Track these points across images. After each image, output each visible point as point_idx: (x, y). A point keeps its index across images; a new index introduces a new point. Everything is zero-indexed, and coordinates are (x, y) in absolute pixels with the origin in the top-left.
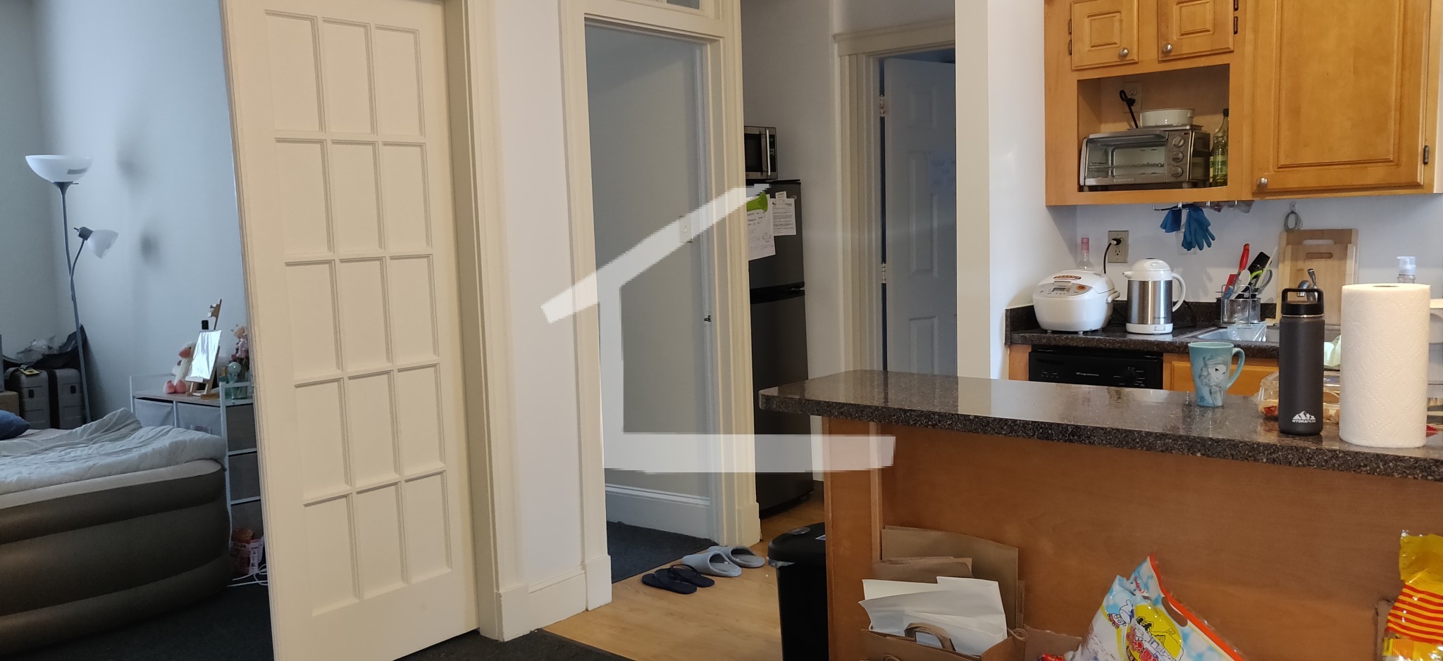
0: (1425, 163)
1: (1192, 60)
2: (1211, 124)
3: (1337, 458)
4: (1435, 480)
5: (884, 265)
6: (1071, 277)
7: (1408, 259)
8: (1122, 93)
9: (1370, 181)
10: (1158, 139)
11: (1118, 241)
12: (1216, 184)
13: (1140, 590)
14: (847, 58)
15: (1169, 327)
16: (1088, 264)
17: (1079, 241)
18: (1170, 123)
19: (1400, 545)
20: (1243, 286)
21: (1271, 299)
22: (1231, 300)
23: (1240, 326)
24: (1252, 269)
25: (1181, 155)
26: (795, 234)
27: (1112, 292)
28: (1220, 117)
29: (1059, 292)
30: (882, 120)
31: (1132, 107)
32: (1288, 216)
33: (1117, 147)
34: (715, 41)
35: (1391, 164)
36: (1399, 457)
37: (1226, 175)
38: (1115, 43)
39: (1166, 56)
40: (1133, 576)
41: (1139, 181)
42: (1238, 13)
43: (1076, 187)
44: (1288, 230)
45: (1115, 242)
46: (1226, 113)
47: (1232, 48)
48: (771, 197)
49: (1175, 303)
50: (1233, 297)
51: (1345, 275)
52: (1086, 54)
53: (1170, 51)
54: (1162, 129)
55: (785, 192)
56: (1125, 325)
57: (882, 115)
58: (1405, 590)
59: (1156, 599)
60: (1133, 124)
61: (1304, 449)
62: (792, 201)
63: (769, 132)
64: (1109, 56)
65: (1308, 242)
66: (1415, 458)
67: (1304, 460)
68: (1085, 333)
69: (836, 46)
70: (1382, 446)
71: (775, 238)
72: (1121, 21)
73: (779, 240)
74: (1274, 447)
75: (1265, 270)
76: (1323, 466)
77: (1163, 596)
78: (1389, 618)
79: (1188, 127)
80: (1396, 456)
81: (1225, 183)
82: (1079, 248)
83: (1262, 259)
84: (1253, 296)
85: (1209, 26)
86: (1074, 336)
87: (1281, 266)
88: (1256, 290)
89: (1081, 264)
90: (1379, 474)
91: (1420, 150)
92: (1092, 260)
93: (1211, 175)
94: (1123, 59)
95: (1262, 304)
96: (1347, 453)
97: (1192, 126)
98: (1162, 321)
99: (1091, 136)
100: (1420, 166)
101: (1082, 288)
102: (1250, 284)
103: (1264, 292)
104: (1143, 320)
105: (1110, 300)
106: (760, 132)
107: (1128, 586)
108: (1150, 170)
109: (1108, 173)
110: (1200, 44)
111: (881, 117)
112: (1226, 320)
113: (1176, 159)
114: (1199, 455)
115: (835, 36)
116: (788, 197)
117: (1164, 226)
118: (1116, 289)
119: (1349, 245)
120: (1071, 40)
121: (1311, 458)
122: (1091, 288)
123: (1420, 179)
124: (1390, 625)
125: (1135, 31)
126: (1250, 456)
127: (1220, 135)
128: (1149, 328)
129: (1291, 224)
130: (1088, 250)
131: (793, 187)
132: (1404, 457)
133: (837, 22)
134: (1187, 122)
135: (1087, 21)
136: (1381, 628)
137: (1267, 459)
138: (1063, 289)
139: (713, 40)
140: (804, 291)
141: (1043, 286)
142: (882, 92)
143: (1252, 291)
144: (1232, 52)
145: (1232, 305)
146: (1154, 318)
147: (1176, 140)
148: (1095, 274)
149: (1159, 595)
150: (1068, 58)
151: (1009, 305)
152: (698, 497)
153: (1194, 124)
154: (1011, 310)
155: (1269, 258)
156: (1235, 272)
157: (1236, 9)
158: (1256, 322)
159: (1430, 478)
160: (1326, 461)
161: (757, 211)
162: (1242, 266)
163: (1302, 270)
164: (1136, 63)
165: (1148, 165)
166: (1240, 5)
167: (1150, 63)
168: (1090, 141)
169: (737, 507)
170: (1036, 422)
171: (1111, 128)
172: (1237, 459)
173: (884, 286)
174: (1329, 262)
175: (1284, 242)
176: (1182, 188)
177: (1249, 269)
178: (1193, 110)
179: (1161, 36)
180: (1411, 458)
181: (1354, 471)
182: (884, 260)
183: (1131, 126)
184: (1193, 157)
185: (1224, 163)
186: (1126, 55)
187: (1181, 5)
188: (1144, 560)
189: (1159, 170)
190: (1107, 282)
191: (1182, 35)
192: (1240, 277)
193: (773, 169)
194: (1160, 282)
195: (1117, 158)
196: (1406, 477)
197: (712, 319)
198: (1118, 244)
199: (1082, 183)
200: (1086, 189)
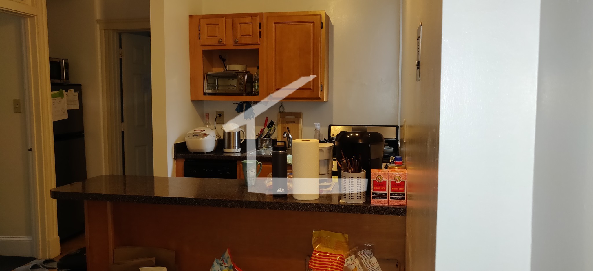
0: (321, 91)
1: (245, 46)
2: (253, 71)
3: (291, 205)
4: (322, 212)
5: (122, 123)
6: (201, 130)
7: (317, 124)
8: (220, 56)
9: (305, 96)
10: (234, 75)
11: (220, 115)
12: (255, 94)
13: (224, 264)
14: (103, 31)
15: (239, 150)
16: (209, 124)
17: (205, 115)
18: (239, 70)
19: (312, 235)
20: (266, 133)
21: (275, 138)
22: (262, 139)
23: (265, 148)
24: (269, 127)
25: (242, 83)
26: (79, 109)
27: (218, 136)
28: (256, 68)
29: (196, 137)
30: (121, 60)
31: (225, 62)
32: (280, 107)
33: (218, 78)
34: (32, 17)
35: (311, 90)
36: (311, 204)
37: (259, 91)
38: (217, 36)
39: (236, 43)
40: (222, 258)
41: (227, 92)
42: (261, 30)
43: (203, 93)
44: (280, 112)
45: (219, 116)
46: (258, 67)
47: (259, 43)
48: (65, 92)
49: (242, 140)
50: (262, 137)
51: (299, 129)
52: (205, 39)
53: (237, 41)
54: (236, 72)
55: (73, 90)
56: (223, 150)
57: (121, 58)
58: (314, 252)
59: (230, 267)
60: (225, 69)
61: (281, 203)
62: (77, 94)
63: (64, 61)
64: (214, 41)
65: (287, 117)
66: (316, 204)
67: (281, 207)
68: (207, 153)
69: (98, 25)
70: (306, 200)
71: (68, 110)
72: (219, 28)
73: (69, 112)
74: (271, 203)
75: (273, 127)
76: (287, 209)
77: (232, 265)
78: (309, 263)
79: (245, 72)
80: (310, 203)
81: (258, 94)
82: (204, 117)
83: (272, 123)
84: (269, 137)
85: (251, 34)
86: (203, 154)
87: (278, 126)
88: (270, 135)
89: (206, 124)
90: (305, 211)
91: (320, 86)
92: (210, 122)
93: (254, 91)
94: (220, 43)
95: (272, 140)
96: (295, 203)
97: (246, 71)
98: (237, 147)
99: (208, 73)
100: (320, 91)
101: (205, 135)
102: (268, 132)
103: (273, 135)
104: (229, 147)
105: (216, 139)
106: (59, 61)
107: (219, 262)
108: (231, 88)
109: (216, 88)
110: (248, 40)
111: (120, 58)
112: (260, 146)
113: (241, 84)
114: (244, 208)
115: (97, 21)
116: (75, 92)
117: (237, 110)
118: (219, 135)
119: (300, 118)
120: (200, 34)
121: (283, 206)
122: (209, 135)
123: (320, 96)
124: (310, 266)
125: (224, 32)
126: (262, 207)
127: (256, 75)
128: (232, 150)
129: (281, 110)
130: (208, 118)
131: (78, 88)
132: (312, 204)
133: (98, 15)
134: (244, 70)
135: (206, 26)
136: (307, 267)
137: (268, 208)
138: (197, 135)
139: (31, 16)
140: (84, 135)
141: (189, 134)
142: (120, 47)
143: (269, 135)
144: (259, 44)
145: (262, 141)
146: (234, 146)
147: (240, 77)
148: (211, 129)
149: (231, 265)
150: (199, 40)
151: (175, 142)
152: (26, 237)
153: (247, 71)
154: (176, 144)
155: (274, 122)
156: (263, 128)
157: (260, 28)
158: (270, 147)
159: (320, 211)
160: (288, 207)
161: (58, 98)
162: (265, 126)
163: (285, 127)
164: (225, 45)
165: (231, 86)
166: (261, 27)
167: (230, 46)
168: (208, 75)
169: (47, 240)
170: (180, 198)
171: (217, 70)
172: (258, 208)
173: (123, 132)
174: (294, 124)
175: (279, 117)
176: (243, 95)
177: (268, 127)
178: (246, 65)
179: (234, 36)
180: (314, 204)
181: (297, 210)
182: (122, 121)
183: (224, 70)
184: (247, 83)
185: (258, 86)
186: (221, 42)
187: (241, 24)
188: (226, 251)
189: (235, 88)
190: (215, 132)
191: (242, 36)
192: (264, 130)
193: (67, 78)
194: (235, 132)
195: (219, 82)
196: (313, 211)
197: (33, 149)
198: (220, 116)
199: (205, 92)
200: (207, 94)
